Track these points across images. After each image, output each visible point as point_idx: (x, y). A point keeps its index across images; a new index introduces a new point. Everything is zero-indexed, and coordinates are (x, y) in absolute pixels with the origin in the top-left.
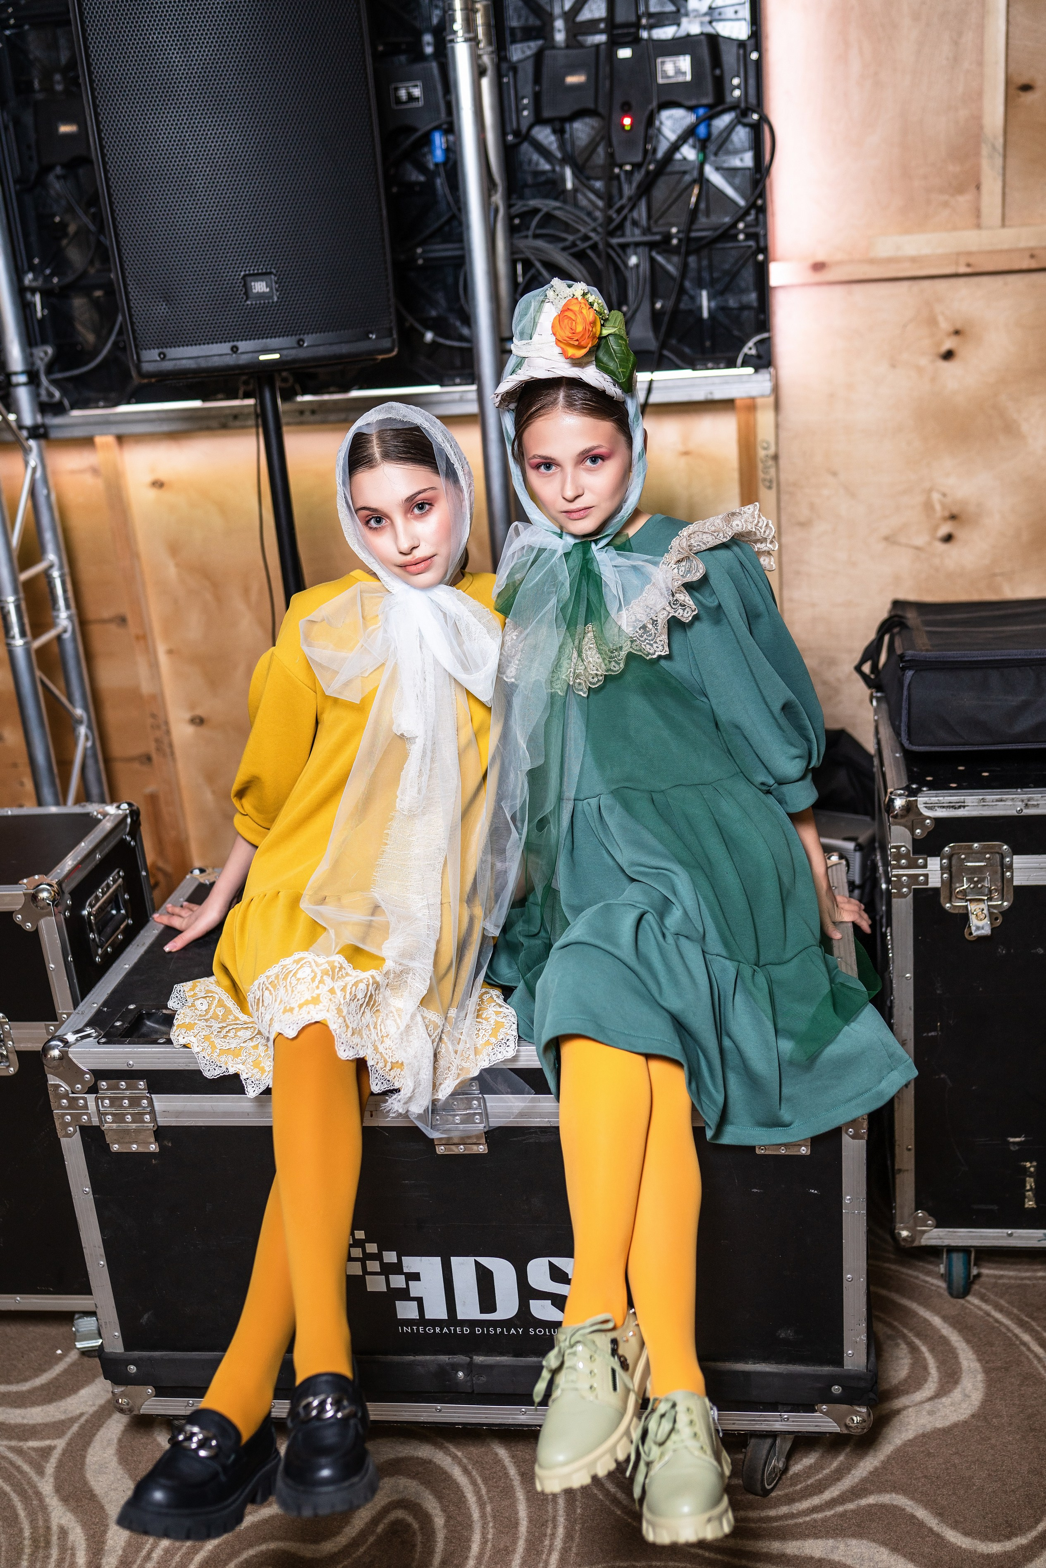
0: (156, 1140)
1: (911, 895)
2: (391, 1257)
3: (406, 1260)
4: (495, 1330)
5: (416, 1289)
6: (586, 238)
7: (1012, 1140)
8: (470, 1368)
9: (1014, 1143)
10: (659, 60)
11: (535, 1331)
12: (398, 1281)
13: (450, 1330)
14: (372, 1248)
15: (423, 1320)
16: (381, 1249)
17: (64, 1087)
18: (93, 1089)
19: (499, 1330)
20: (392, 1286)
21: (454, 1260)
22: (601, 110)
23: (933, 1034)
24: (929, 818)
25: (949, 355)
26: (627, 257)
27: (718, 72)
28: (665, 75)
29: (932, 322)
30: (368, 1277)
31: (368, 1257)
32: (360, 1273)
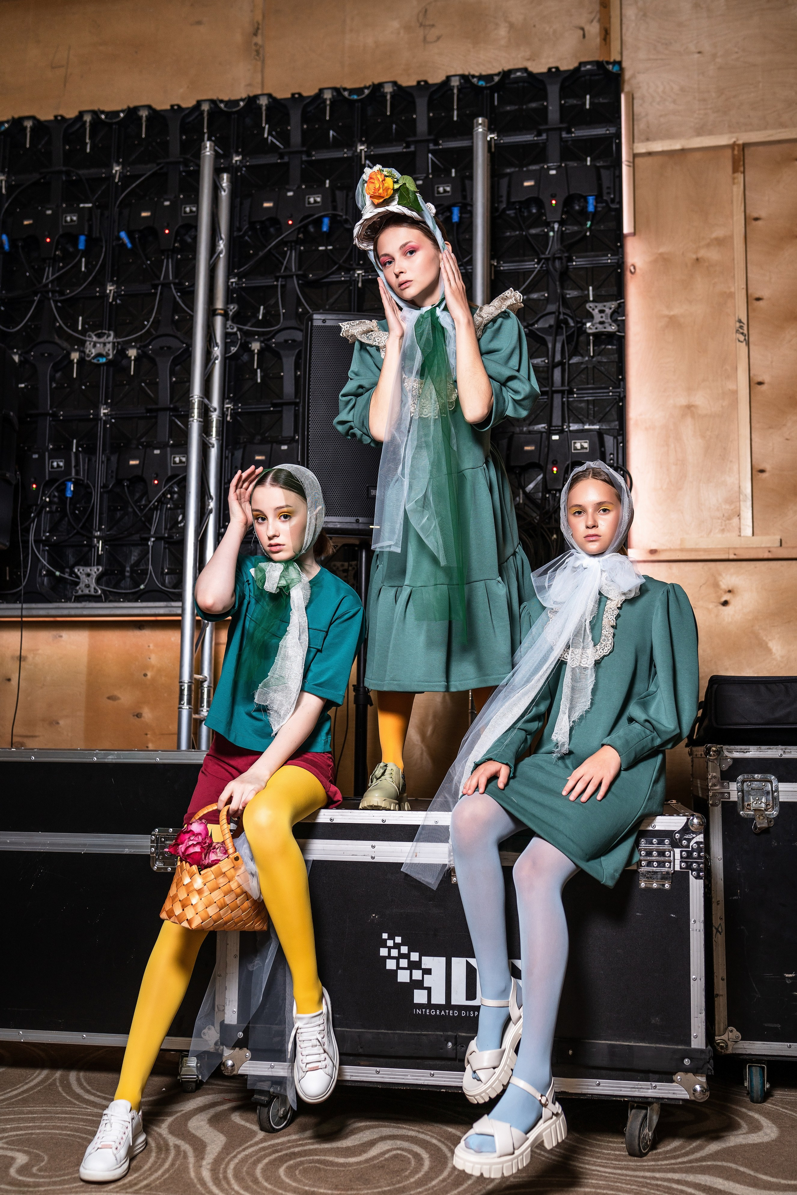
1: (720, 805)
2: (415, 957)
3: (424, 958)
4: (474, 1014)
5: (428, 981)
7: (787, 975)
8: (456, 1042)
9: (788, 977)
10: (573, 442)
12: (417, 975)
13: (445, 1013)
14: (404, 950)
15: (429, 1005)
16: (410, 951)
19: (476, 1013)
20: (413, 978)
21: (454, 959)
22: (542, 463)
23: (735, 897)
24: (730, 758)
25: (725, 603)
26: (552, 536)
27: (603, 449)
28: (576, 449)
29: (716, 585)
30: (399, 971)
31: (401, 956)
32: (394, 968)
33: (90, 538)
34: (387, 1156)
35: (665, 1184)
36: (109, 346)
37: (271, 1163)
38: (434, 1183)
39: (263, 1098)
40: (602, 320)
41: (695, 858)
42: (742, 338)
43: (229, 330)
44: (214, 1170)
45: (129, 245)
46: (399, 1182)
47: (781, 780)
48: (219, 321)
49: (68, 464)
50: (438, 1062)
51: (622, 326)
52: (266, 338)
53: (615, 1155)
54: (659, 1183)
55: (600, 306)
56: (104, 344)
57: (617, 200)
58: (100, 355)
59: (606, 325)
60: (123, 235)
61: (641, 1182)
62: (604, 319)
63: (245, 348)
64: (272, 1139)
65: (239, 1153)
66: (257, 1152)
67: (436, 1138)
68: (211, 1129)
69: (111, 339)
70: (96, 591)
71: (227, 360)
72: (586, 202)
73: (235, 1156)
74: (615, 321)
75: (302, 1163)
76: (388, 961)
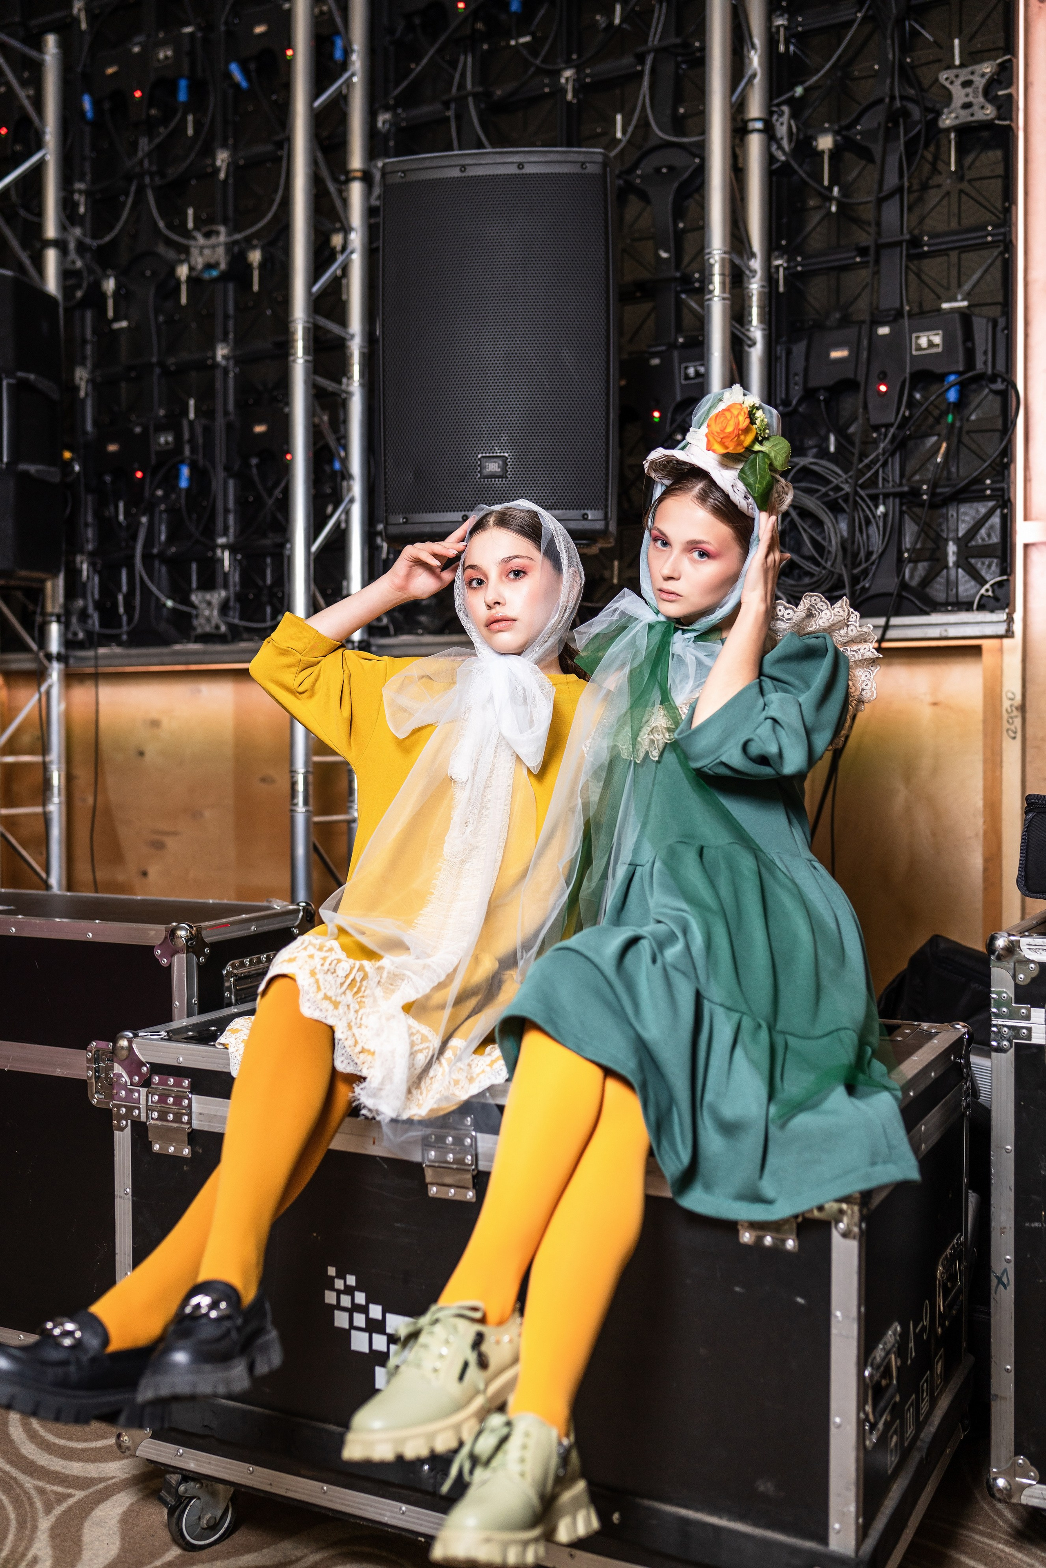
0: (189, 1144)
1: (1012, 1050)
3: (389, 1316)
6: (838, 489)
10: (914, 335)
12: (380, 1342)
14: (360, 1298)
16: (369, 1300)
17: (125, 1078)
18: (146, 1083)
20: (375, 1347)
22: (860, 379)
23: (1037, 1224)
24: (1033, 962)
26: (877, 507)
27: (969, 344)
28: (919, 348)
30: (353, 1332)
31: (356, 1308)
32: (347, 1326)
33: (214, 547)
36: (221, 250)
40: (967, 100)
45: (244, 84)
48: (357, 190)
49: (178, 437)
51: (1006, 107)
55: (964, 74)
56: (214, 247)
58: (209, 266)
59: (976, 108)
60: (234, 69)
62: (970, 99)
69: (222, 238)
70: (217, 627)
76: (337, 1313)
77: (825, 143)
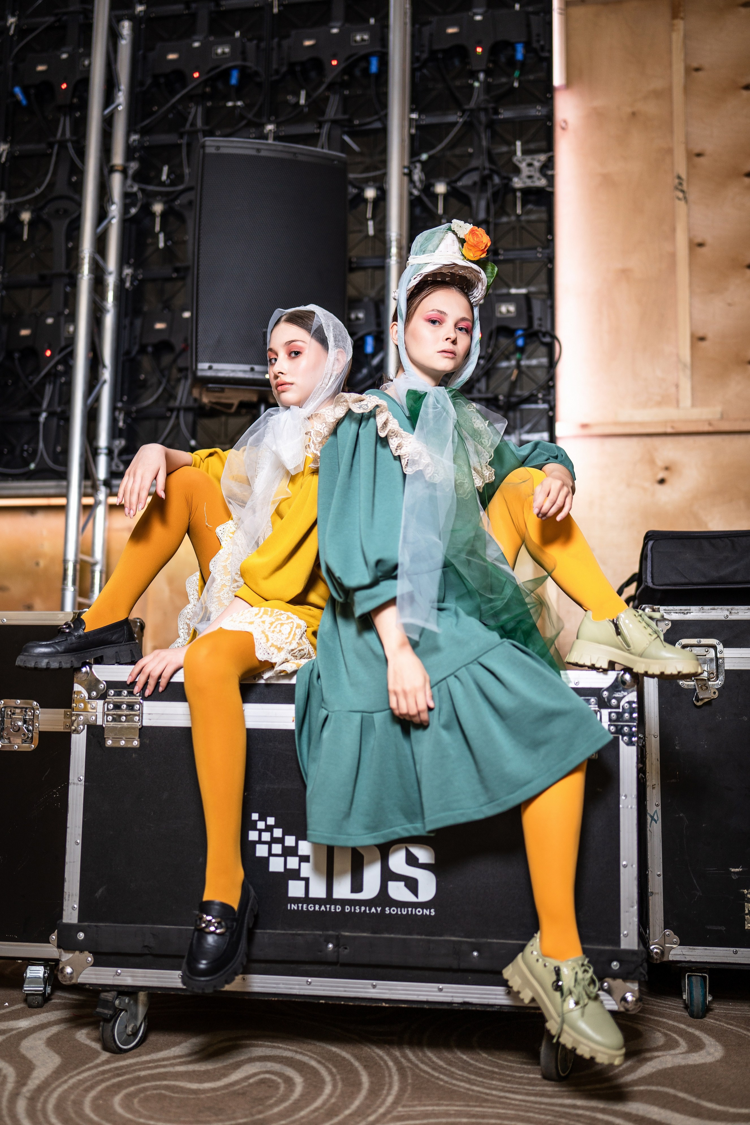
0: (139, 737)
2: (290, 841)
3: (300, 843)
4: (360, 909)
5: (306, 870)
7: (733, 870)
8: (338, 943)
9: (734, 872)
10: (498, 306)
11: (390, 910)
12: (293, 863)
13: (326, 908)
14: (278, 833)
15: (307, 899)
16: (284, 834)
17: (84, 694)
18: (103, 696)
19: (363, 908)
20: (288, 867)
23: (673, 780)
24: (668, 619)
25: (662, 481)
27: (530, 313)
28: (501, 312)
29: (652, 462)
30: (272, 859)
31: (274, 840)
32: (266, 854)
34: (251, 1081)
35: (588, 1113)
37: (107, 1089)
38: (303, 1113)
39: (106, 1011)
40: (530, 174)
41: (627, 721)
42: (681, 195)
43: (129, 190)
44: (32, 1100)
45: (24, 102)
46: (260, 1112)
47: (727, 644)
48: (117, 179)
50: (316, 968)
51: (551, 180)
52: (168, 199)
53: (529, 1078)
54: (580, 1112)
55: (528, 159)
57: (547, 48)
59: (535, 179)
60: (17, 90)
61: (557, 1112)
62: (532, 173)
63: (146, 210)
64: (118, 1060)
65: (71, 1077)
66: (93, 1076)
67: (316, 1060)
68: (47, 1049)
69: (2, 200)
71: (126, 222)
72: (514, 50)
73: (65, 1082)
74: (545, 175)
75: (145, 1089)
76: (258, 846)
77: (441, 188)
